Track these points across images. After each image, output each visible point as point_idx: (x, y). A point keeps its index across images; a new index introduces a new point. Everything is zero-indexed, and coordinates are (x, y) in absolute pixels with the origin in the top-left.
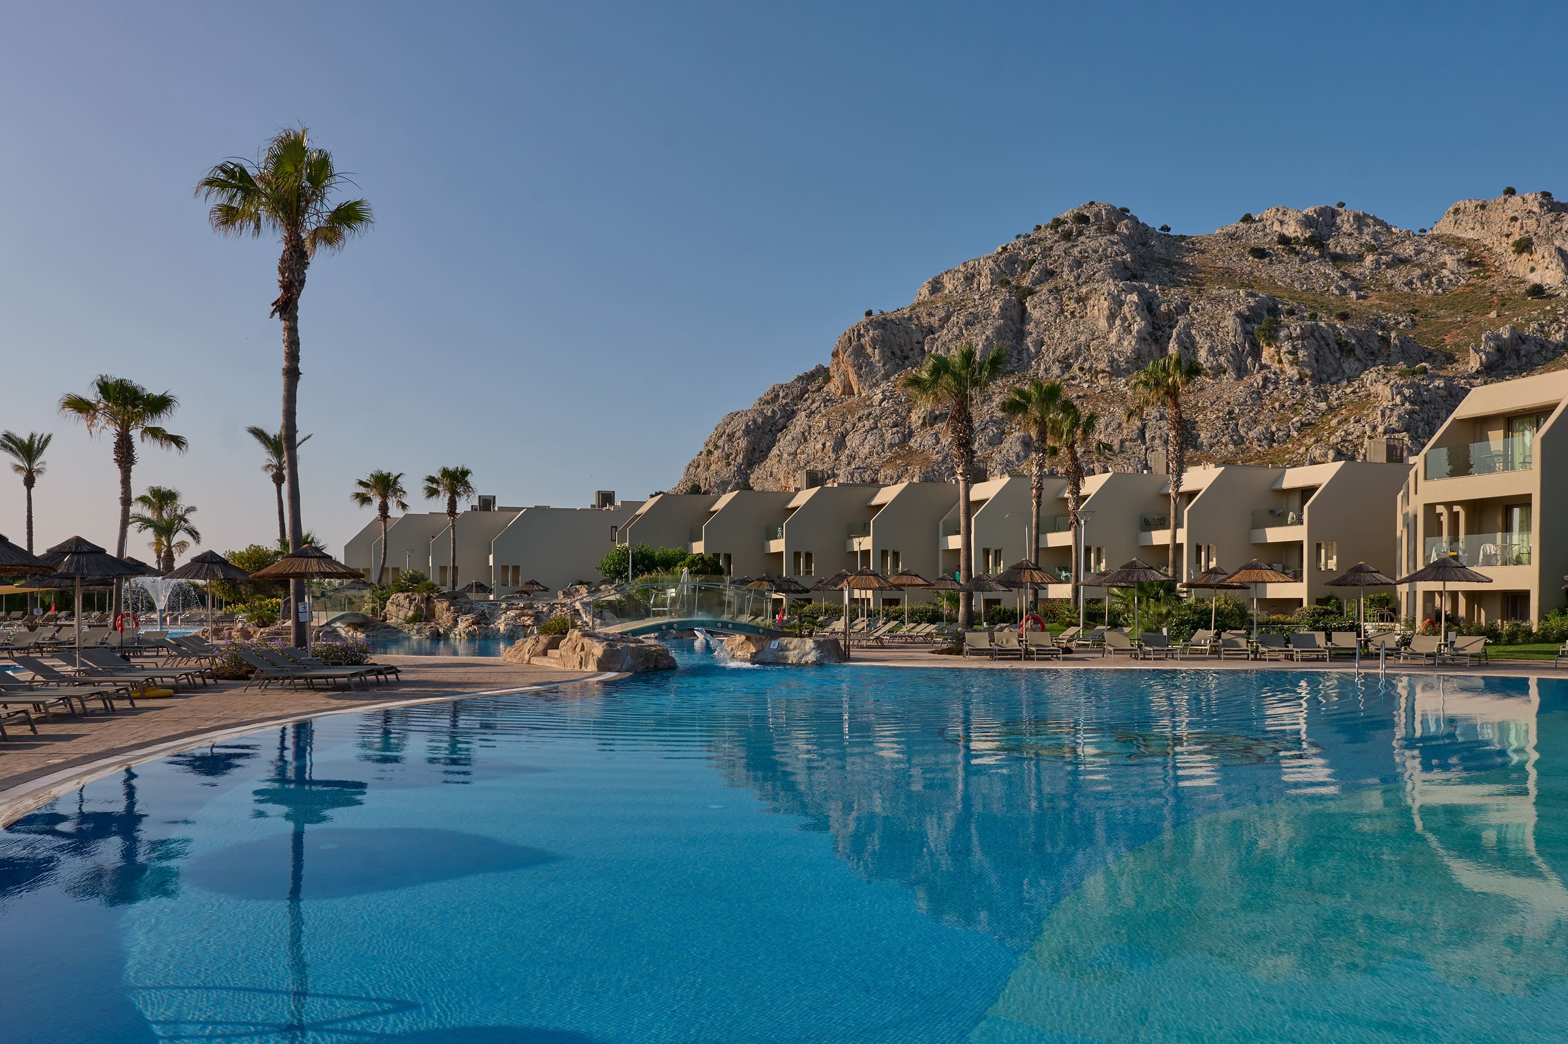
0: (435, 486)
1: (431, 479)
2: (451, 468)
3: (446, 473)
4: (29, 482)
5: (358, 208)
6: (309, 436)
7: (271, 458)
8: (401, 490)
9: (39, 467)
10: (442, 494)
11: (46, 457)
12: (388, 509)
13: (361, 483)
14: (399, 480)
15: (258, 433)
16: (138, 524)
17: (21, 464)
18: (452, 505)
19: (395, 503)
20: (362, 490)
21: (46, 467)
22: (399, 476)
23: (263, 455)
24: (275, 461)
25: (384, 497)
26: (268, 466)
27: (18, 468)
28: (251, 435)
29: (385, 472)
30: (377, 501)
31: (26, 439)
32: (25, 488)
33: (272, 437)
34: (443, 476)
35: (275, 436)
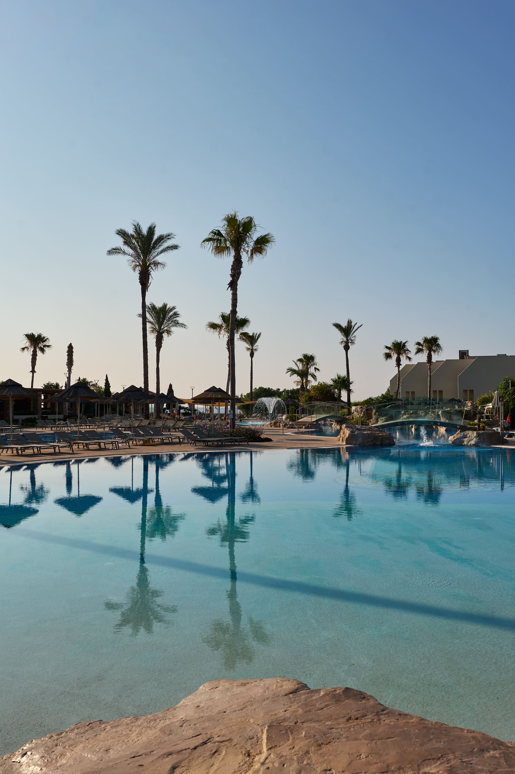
0: (421, 347)
1: (419, 344)
2: (429, 337)
3: (426, 340)
4: (252, 355)
5: (267, 237)
6: (361, 325)
7: (343, 338)
8: (408, 350)
9: (255, 348)
10: (425, 351)
11: (259, 344)
12: (400, 360)
13: (387, 347)
14: (406, 344)
15: (338, 326)
16: (290, 373)
17: (249, 347)
18: (430, 357)
19: (405, 357)
20: (387, 351)
21: (258, 348)
22: (405, 343)
23: (340, 336)
24: (345, 339)
25: (399, 354)
26: (342, 342)
27: (248, 349)
28: (334, 327)
29: (399, 341)
30: (395, 356)
31: (251, 334)
32: (250, 357)
33: (344, 327)
34: (424, 342)
35: (345, 327)
